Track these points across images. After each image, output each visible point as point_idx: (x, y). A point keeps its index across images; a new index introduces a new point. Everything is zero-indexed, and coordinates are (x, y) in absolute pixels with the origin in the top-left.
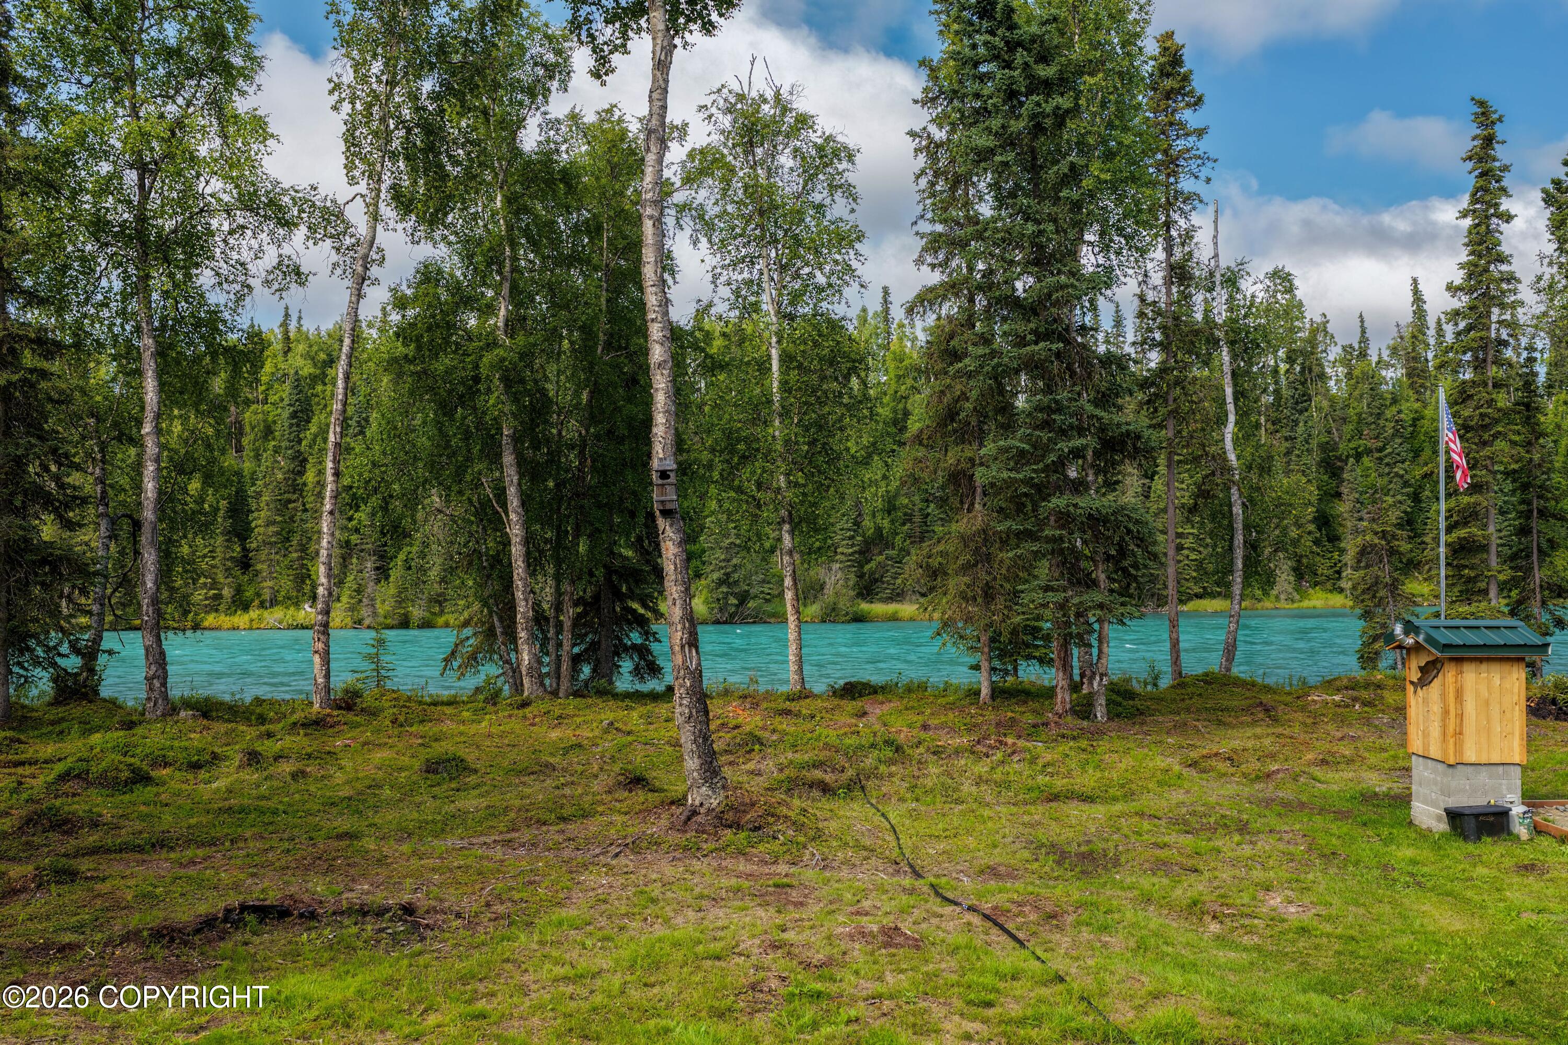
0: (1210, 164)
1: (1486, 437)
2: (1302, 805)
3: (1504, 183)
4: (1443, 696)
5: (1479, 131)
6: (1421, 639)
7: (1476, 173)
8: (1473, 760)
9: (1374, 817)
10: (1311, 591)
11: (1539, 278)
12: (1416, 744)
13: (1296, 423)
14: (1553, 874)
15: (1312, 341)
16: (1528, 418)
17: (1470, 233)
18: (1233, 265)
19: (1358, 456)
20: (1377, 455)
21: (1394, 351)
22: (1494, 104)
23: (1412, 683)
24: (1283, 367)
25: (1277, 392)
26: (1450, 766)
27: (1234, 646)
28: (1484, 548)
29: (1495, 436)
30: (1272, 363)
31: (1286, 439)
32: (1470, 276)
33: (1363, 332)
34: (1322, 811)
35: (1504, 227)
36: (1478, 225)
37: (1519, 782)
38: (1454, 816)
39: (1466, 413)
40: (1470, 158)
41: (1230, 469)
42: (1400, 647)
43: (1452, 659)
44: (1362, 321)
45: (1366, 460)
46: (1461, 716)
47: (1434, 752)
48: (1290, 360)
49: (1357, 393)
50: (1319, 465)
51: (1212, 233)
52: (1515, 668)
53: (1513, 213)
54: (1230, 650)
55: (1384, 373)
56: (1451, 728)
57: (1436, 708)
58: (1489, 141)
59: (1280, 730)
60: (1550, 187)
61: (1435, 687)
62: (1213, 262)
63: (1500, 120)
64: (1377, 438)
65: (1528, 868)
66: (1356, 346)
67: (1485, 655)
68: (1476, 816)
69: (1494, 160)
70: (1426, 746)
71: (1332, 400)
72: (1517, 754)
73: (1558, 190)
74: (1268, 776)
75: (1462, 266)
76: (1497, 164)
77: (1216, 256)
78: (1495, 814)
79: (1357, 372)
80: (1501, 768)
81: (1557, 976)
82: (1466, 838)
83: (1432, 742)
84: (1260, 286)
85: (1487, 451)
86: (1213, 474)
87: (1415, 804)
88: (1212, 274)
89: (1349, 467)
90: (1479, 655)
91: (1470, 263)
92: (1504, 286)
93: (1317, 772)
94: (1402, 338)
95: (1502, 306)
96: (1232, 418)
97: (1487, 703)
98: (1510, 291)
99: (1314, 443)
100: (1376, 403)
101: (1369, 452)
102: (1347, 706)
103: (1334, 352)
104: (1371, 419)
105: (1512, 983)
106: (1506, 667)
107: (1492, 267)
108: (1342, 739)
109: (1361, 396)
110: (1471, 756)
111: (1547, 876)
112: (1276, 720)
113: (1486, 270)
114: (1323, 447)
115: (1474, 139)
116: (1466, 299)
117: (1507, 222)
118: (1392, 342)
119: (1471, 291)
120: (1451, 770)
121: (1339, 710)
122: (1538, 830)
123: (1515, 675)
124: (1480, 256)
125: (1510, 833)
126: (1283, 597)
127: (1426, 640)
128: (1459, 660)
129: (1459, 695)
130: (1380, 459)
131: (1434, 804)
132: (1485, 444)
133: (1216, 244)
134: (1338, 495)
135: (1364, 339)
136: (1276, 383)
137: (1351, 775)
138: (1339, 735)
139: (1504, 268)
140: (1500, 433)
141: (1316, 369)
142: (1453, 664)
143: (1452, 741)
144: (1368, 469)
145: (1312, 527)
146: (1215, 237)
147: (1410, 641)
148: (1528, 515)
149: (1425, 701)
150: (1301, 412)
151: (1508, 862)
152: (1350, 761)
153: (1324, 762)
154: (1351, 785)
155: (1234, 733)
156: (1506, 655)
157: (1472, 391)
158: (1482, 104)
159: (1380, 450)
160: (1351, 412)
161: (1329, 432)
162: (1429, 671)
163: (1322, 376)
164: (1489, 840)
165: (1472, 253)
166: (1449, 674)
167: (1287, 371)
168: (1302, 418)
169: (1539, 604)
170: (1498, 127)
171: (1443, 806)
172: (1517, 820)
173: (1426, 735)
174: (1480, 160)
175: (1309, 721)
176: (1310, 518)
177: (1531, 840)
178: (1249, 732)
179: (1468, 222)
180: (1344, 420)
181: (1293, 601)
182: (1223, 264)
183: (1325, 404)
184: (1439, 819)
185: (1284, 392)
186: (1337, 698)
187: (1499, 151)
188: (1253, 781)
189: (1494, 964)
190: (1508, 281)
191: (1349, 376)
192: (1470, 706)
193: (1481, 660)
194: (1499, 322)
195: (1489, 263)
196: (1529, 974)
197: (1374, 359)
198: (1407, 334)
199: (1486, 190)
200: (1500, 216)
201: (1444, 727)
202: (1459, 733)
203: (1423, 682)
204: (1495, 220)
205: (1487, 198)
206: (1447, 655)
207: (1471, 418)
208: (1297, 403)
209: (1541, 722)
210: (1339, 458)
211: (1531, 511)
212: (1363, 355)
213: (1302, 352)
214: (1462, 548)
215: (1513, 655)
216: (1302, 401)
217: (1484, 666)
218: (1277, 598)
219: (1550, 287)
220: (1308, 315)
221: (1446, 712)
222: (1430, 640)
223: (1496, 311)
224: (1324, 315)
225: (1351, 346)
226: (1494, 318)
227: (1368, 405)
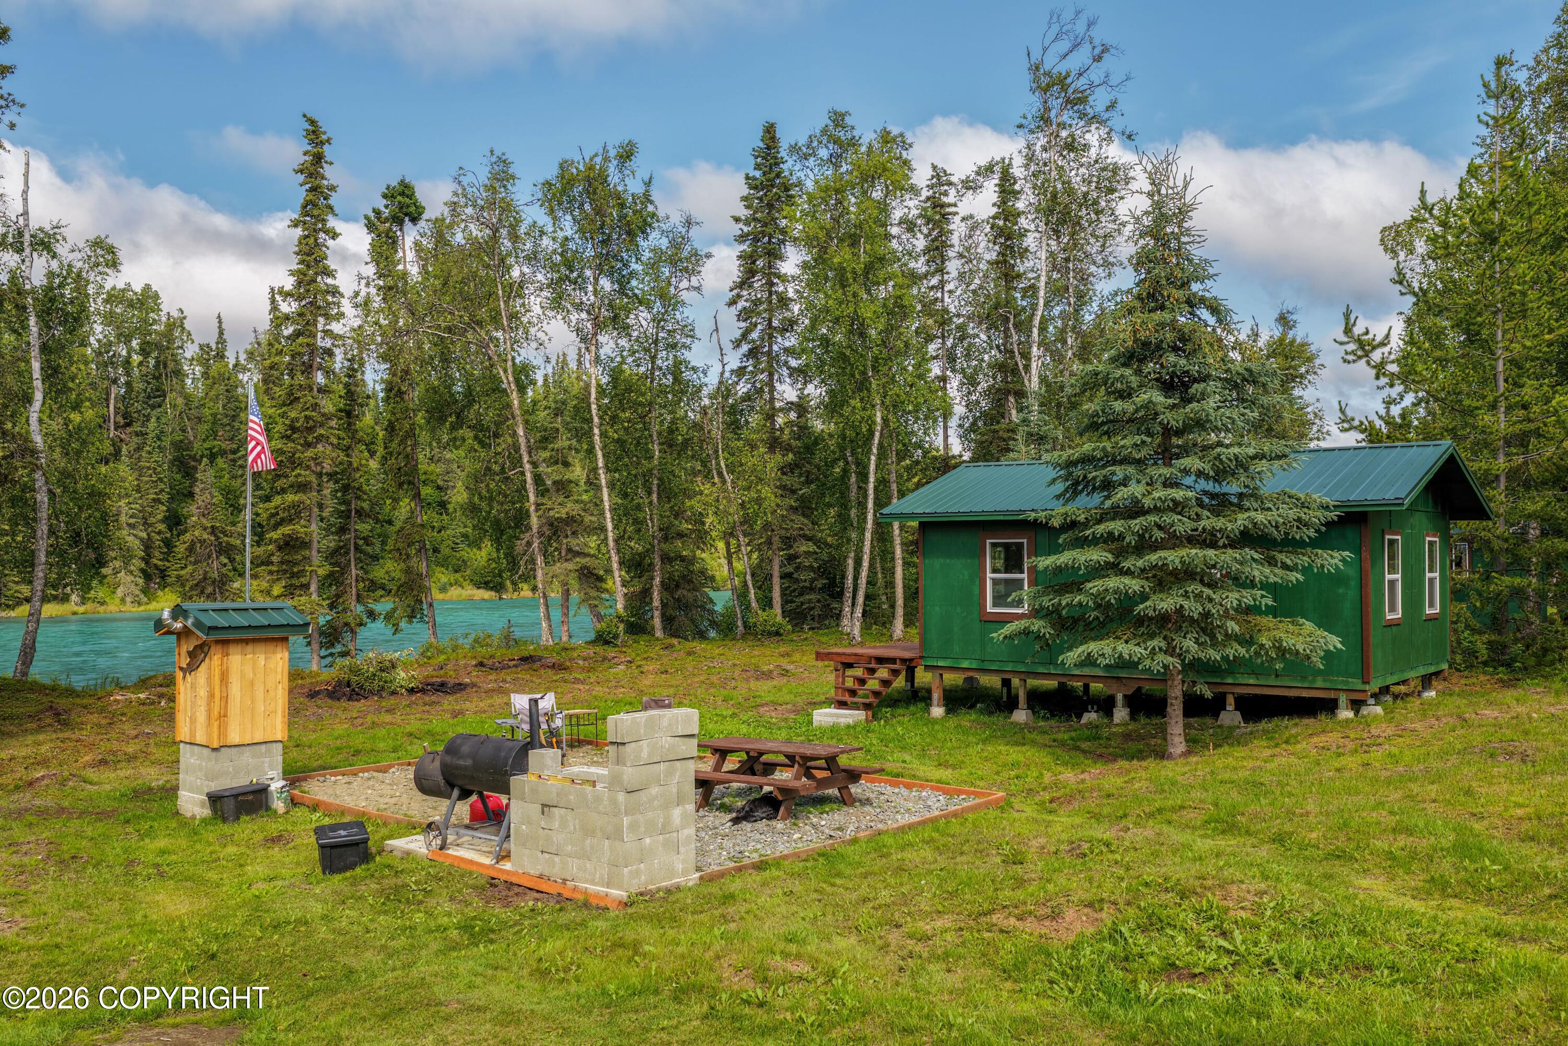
0: (15, 108)
1: (310, 439)
2: (62, 810)
3: (331, 202)
4: (209, 679)
5: (309, 148)
6: (189, 622)
7: (307, 186)
8: (237, 741)
9: (140, 812)
10: (160, 593)
11: (357, 294)
12: (183, 731)
13: (148, 418)
14: (298, 841)
15: (168, 334)
16: (349, 424)
17: (300, 243)
18: (48, 227)
19: (212, 457)
20: (231, 457)
21: (251, 355)
22: (324, 125)
23: (181, 669)
24: (136, 358)
25: (128, 384)
26: (214, 750)
27: (33, 647)
28: (306, 545)
29: (319, 439)
30: (124, 353)
31: (137, 434)
32: (299, 283)
33: (221, 333)
34: (82, 814)
35: (330, 243)
36: (306, 237)
37: (280, 759)
38: (215, 799)
39: (293, 414)
40: (301, 171)
41: (34, 452)
42: (169, 632)
43: (218, 642)
44: (220, 322)
45: (220, 461)
46: (225, 699)
47: (200, 738)
48: (144, 351)
49: (213, 393)
50: (172, 463)
51: (21, 187)
52: (279, 649)
53: (338, 231)
54: (28, 653)
55: (240, 376)
56: (216, 713)
57: (203, 692)
58: (318, 159)
59: (67, 734)
60: (372, 215)
61: (202, 674)
62: (21, 221)
63: (328, 141)
64: (231, 439)
65: (275, 840)
66: (214, 347)
67: (250, 636)
68: (236, 796)
69: (323, 178)
70: (193, 733)
71: (188, 398)
72: (278, 729)
73: (379, 219)
74: (30, 784)
75: (292, 273)
76: (325, 182)
77: (25, 213)
78: (253, 792)
79: (213, 372)
80: (263, 747)
81: (259, 939)
82: (224, 820)
83: (199, 727)
84: (78, 255)
85: (310, 453)
86: (12, 455)
87: (182, 793)
88: (20, 234)
89: (201, 467)
90: (244, 636)
91: (299, 271)
92: (330, 298)
93: (90, 774)
94: (259, 344)
95: (327, 317)
96: (38, 396)
97: (252, 684)
98: (334, 303)
99: (167, 442)
100: (232, 405)
101: (223, 453)
102: (153, 703)
103: (191, 351)
104: (225, 421)
105: (213, 956)
106: (271, 647)
107: (319, 279)
108: (136, 737)
109: (217, 396)
110: (234, 737)
111: (291, 845)
112: (66, 724)
113: (314, 281)
114: (177, 445)
115: (305, 154)
116: (294, 305)
117: (333, 238)
118: (249, 347)
119: (299, 298)
120: (214, 754)
121: (142, 708)
122: (294, 802)
123: (279, 655)
124: (308, 266)
125: (268, 808)
126: (128, 599)
127: (193, 624)
128: (225, 643)
129: (224, 678)
130: (234, 461)
131: (198, 791)
132: (308, 445)
133: (25, 200)
134: (191, 495)
135: (221, 340)
136: (128, 374)
137: (129, 772)
138: (134, 733)
139: (329, 281)
140: (322, 436)
141: (171, 365)
142: (219, 647)
143: (216, 724)
144: (222, 470)
145: (162, 527)
146: (25, 193)
147: (178, 625)
148: (346, 515)
149: (193, 686)
150: (153, 407)
151: (259, 837)
152: (131, 758)
153: (103, 762)
154: (126, 782)
155: (13, 742)
156: (270, 635)
157: (299, 394)
158: (312, 122)
159: (234, 452)
160: (207, 412)
161: (184, 431)
162: (197, 655)
163: (178, 373)
164: (248, 818)
165: (302, 262)
166: (215, 660)
167: (141, 364)
168: (154, 412)
169: (354, 597)
170: (326, 147)
171: (206, 790)
172: (275, 795)
173: (193, 720)
174: (311, 175)
175: (104, 722)
176: (160, 517)
177: (287, 813)
178: (30, 739)
179: (299, 231)
180: (199, 419)
181: (139, 604)
182: (34, 224)
183: (180, 401)
184: (203, 805)
185: (135, 385)
186: (142, 696)
187: (327, 170)
188: (11, 792)
189: (201, 941)
190: (334, 296)
191: (205, 375)
192: (235, 688)
193: (246, 642)
194: (323, 331)
195: (317, 274)
196: (233, 944)
197: (232, 362)
198: (263, 339)
199: (315, 205)
200: (327, 232)
201: (209, 711)
202: (223, 716)
203: (191, 668)
204: (322, 235)
205: (316, 212)
206: (212, 637)
207: (297, 420)
208: (149, 397)
209: (336, 704)
210: (193, 458)
211: (350, 511)
212: (220, 356)
213: (158, 346)
214: (287, 544)
215: (276, 635)
216: (155, 397)
217: (250, 648)
218: (123, 600)
219: (366, 303)
220: (165, 308)
221: (211, 696)
222: (198, 624)
223: (321, 320)
224: (181, 311)
225: (208, 346)
226: (320, 327)
227: (224, 406)
